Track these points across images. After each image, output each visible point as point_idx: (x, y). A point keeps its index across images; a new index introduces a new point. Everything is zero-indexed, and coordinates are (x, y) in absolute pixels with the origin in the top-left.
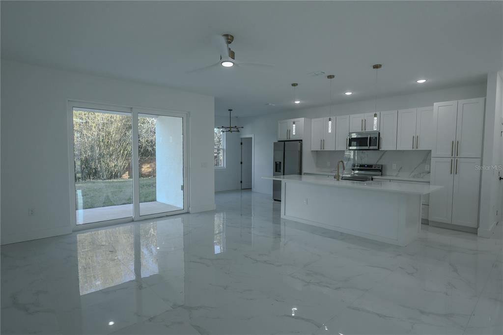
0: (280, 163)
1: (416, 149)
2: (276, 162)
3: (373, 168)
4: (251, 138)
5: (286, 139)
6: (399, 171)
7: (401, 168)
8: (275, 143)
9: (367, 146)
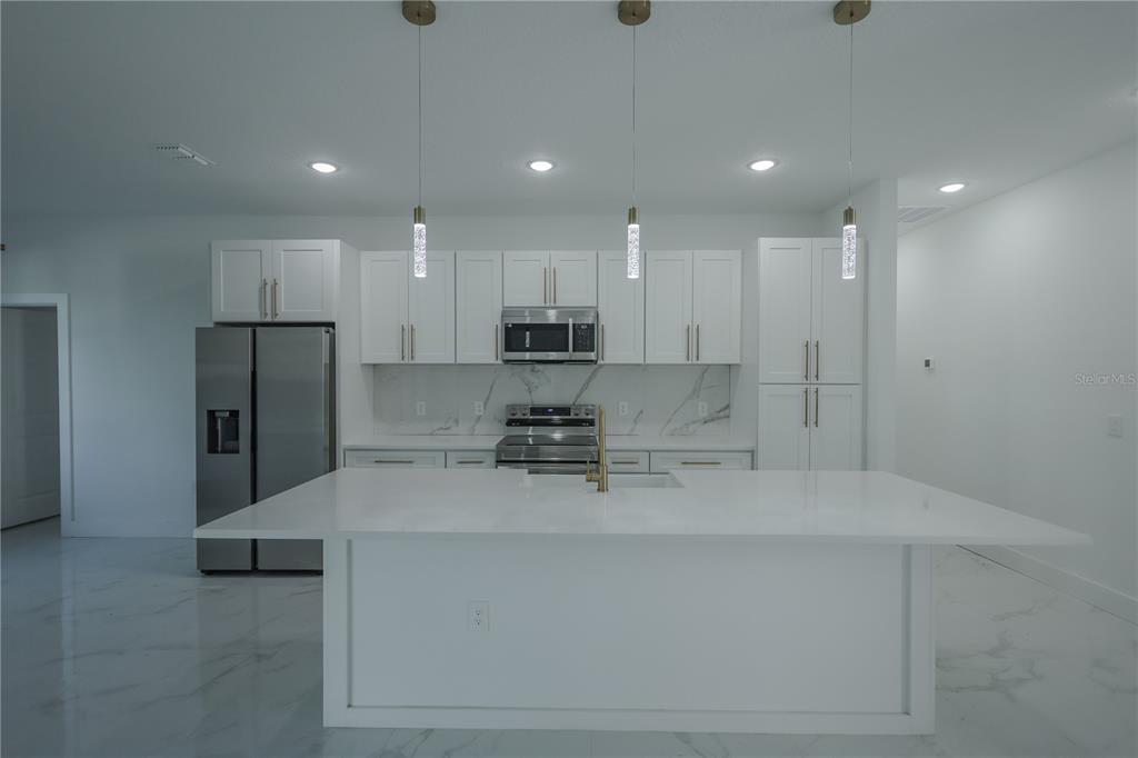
0: (235, 414)
1: (695, 362)
2: (212, 414)
3: (572, 416)
4: (52, 310)
5: (256, 318)
6: (635, 421)
7: (642, 412)
8: (200, 332)
9: (567, 350)
